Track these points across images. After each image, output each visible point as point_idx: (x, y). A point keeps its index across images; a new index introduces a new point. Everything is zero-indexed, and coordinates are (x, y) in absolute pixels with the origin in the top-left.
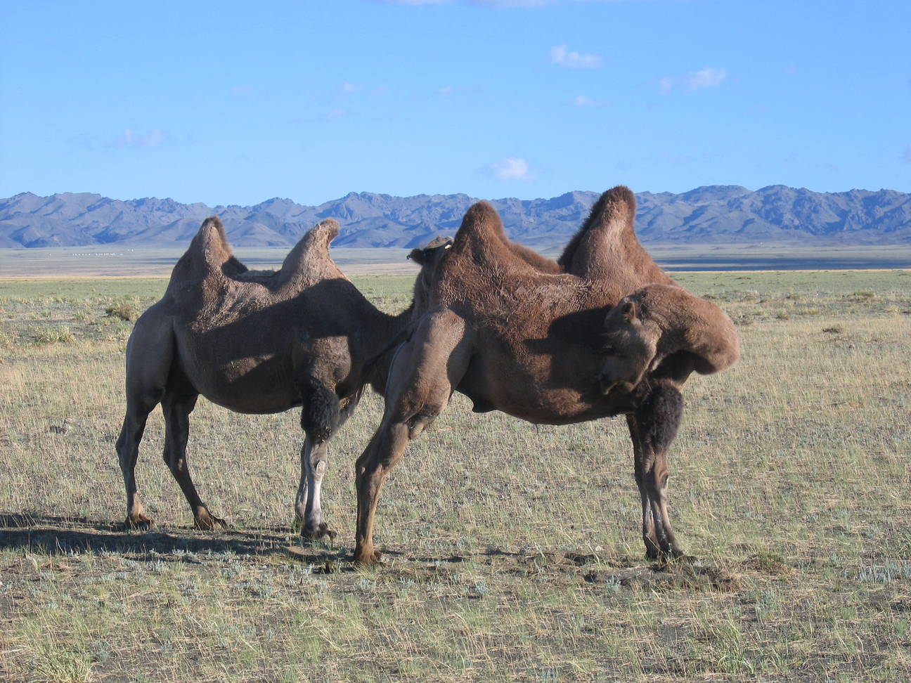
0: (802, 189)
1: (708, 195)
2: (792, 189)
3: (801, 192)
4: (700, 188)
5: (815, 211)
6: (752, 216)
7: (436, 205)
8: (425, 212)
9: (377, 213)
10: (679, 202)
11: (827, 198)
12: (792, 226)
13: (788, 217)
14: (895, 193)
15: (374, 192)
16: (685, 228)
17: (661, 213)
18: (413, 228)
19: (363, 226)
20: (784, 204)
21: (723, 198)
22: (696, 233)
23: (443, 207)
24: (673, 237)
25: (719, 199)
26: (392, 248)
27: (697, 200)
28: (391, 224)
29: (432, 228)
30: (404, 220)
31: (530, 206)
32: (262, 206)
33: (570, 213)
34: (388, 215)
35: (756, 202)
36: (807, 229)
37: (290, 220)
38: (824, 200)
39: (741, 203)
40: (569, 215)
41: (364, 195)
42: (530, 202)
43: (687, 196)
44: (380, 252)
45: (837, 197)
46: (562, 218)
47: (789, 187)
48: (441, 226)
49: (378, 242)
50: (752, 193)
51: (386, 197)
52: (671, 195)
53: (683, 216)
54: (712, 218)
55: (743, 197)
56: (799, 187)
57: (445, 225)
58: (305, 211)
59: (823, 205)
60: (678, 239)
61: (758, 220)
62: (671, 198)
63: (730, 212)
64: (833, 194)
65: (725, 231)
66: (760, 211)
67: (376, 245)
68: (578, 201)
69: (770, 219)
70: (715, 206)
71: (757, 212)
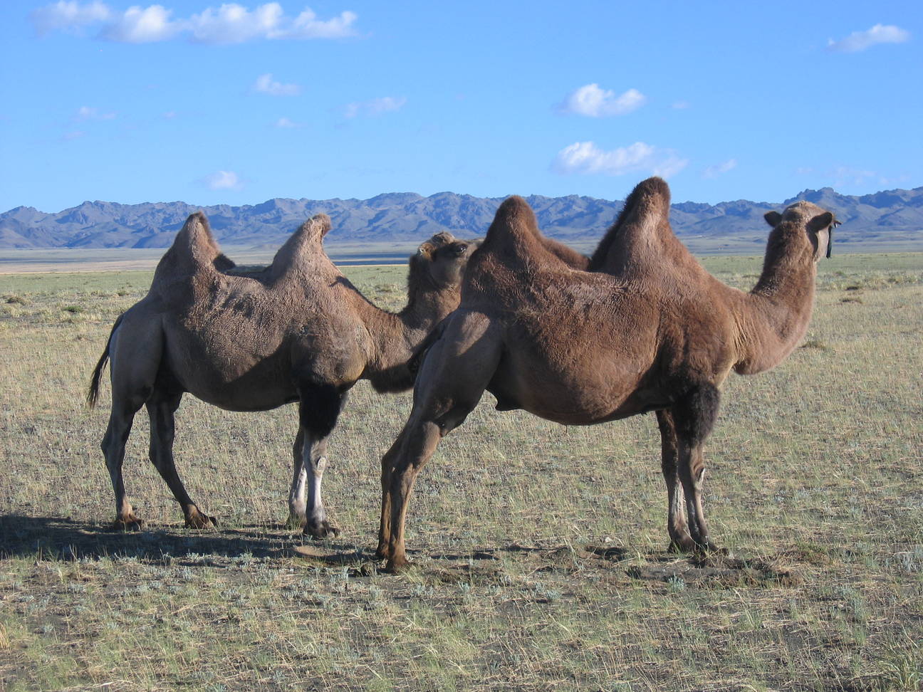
0: (467, 195)
1: (388, 201)
2: (457, 195)
3: (466, 198)
4: (382, 194)
5: (478, 213)
6: (425, 218)
7: (159, 211)
8: (149, 218)
9: (108, 219)
10: (365, 207)
11: (487, 203)
12: (458, 226)
13: (455, 219)
14: (543, 198)
15: (105, 201)
16: (370, 228)
17: (349, 216)
18: (140, 231)
19: (96, 229)
20: (452, 208)
21: (400, 204)
22: (379, 233)
23: (164, 213)
24: (359, 236)
25: (397, 204)
26: (121, 248)
27: (379, 205)
28: (121, 228)
29: (156, 231)
30: (132, 224)
31: (238, 212)
32: (10, 214)
33: (273, 216)
34: (118, 220)
35: (428, 207)
36: (471, 228)
37: (34, 225)
38: (484, 205)
39: (416, 207)
40: (272, 219)
41: (97, 203)
42: (238, 208)
43: (371, 202)
44: (112, 252)
45: (494, 201)
46: (266, 221)
47: (456, 193)
48: (163, 229)
49: (111, 243)
50: (425, 199)
51: (115, 205)
52: (357, 201)
53: (368, 219)
54: (393, 220)
55: (418, 202)
56: (463, 193)
57: (167, 228)
58: (46, 217)
59: (484, 208)
60: (364, 237)
61: (430, 221)
62: (357, 204)
63: (407, 215)
64: (492, 199)
65: (403, 231)
66: (432, 213)
67: (108, 246)
68: (279, 207)
69: (440, 220)
70: (394, 210)
71: (429, 214)
